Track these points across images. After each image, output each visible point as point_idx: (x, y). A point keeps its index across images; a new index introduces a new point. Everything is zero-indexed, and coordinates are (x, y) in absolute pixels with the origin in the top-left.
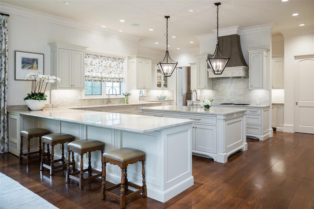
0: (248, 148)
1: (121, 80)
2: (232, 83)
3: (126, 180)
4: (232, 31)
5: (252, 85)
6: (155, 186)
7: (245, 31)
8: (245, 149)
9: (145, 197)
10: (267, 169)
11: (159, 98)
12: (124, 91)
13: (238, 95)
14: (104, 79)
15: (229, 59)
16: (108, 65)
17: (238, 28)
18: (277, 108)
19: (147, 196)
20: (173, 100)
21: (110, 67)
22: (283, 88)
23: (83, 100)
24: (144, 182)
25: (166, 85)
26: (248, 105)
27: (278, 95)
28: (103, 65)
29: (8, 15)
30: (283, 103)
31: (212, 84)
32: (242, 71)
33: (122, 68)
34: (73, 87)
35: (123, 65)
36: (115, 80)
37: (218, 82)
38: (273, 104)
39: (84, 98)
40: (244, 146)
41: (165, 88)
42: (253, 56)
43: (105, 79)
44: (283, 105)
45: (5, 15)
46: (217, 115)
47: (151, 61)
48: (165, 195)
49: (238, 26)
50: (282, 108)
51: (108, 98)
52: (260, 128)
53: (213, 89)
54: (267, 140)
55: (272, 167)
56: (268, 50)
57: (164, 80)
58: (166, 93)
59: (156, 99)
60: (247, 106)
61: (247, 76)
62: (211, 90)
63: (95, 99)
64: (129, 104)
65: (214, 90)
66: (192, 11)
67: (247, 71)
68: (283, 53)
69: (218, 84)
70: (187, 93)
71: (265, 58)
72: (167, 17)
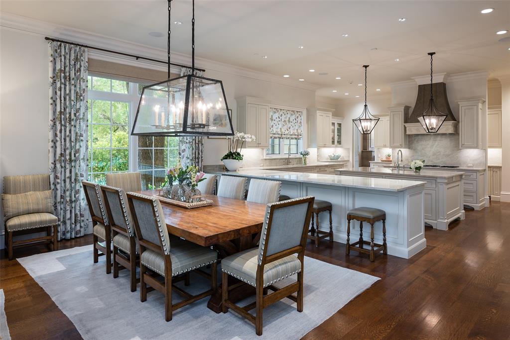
0: (466, 217)
1: (300, 136)
2: (436, 140)
3: (361, 238)
4: (438, 79)
5: (463, 143)
6: (396, 243)
7: (452, 78)
8: (462, 218)
9: (385, 254)
10: (481, 246)
11: (332, 158)
12: (301, 150)
13: (444, 155)
14: (283, 136)
15: (447, 116)
16: (287, 119)
17: (445, 75)
18: (492, 172)
19: (388, 254)
20: (349, 161)
21: (289, 121)
22: (500, 147)
23: (265, 159)
24: (385, 240)
25: (339, 142)
26: (458, 168)
27: (494, 156)
28: (283, 120)
29: (204, 71)
30: (501, 165)
31: (409, 142)
32: (450, 127)
33: (301, 122)
34: (260, 145)
35: (301, 119)
36: (294, 136)
37: (416, 140)
38: (489, 167)
39: (265, 158)
40: (461, 214)
41: (339, 145)
42: (465, 110)
43: (285, 136)
44: (500, 168)
45: (202, 70)
46: (436, 178)
47: (331, 113)
48: (409, 252)
49: (446, 73)
50: (498, 172)
51: (287, 157)
52: (474, 194)
53: (409, 148)
54: (484, 209)
55: (487, 244)
56: (484, 102)
57: (338, 135)
58: (339, 151)
59: (327, 159)
60: (455, 168)
61: (456, 133)
62: (407, 149)
63: (275, 159)
64: (308, 165)
65: (412, 149)
66: (398, 60)
67: (456, 127)
68: (500, 103)
69: (417, 141)
70: (362, 151)
71: (480, 111)
72: (366, 67)
